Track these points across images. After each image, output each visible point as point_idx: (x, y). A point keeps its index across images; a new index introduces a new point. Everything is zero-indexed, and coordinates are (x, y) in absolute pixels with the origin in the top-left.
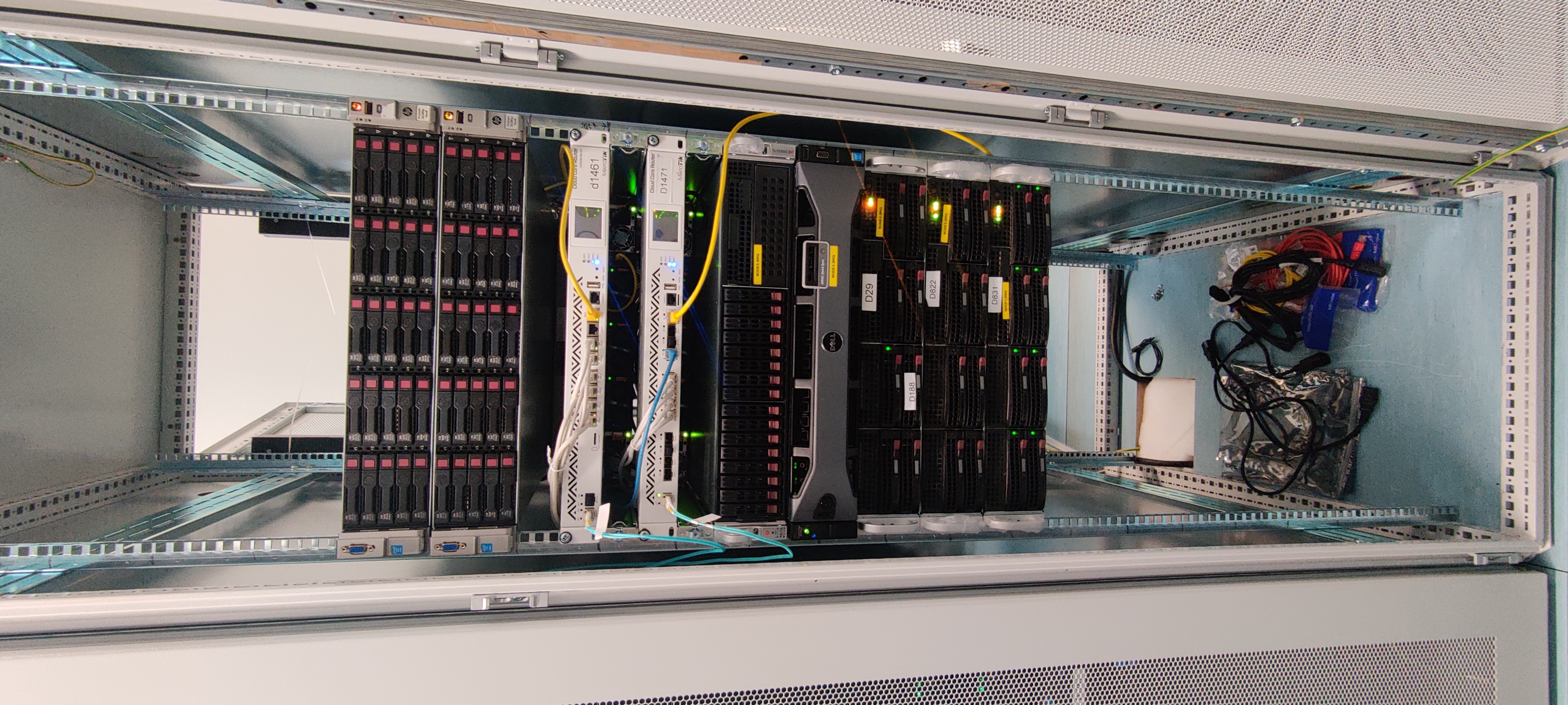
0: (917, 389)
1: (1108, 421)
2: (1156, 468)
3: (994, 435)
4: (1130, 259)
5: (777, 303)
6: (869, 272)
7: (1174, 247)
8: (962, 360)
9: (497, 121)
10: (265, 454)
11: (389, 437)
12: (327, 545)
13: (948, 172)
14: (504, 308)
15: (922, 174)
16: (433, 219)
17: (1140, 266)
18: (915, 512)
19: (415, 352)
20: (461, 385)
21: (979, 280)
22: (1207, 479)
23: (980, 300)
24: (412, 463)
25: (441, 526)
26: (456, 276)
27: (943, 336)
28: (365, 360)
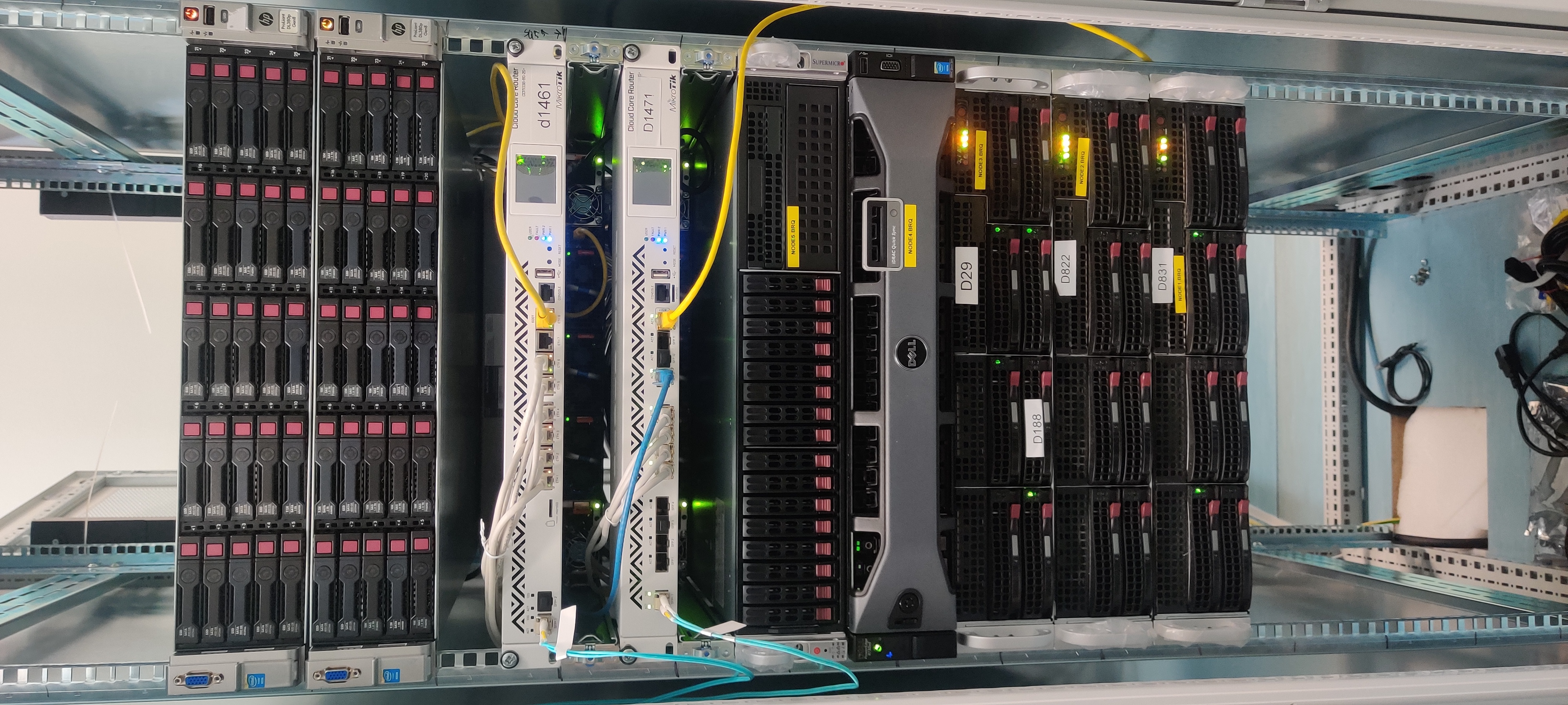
0: (1045, 425)
1: (1346, 478)
2: (1428, 550)
3: (1167, 494)
4: (1374, 220)
5: (823, 296)
6: (965, 245)
7: (1445, 199)
8: (1114, 379)
9: (399, 30)
10: (50, 547)
11: (243, 509)
12: (153, 676)
13: (1083, 88)
14: (413, 311)
15: (1044, 91)
16: (306, 179)
17: (1390, 230)
18: (1047, 615)
19: (282, 380)
20: (351, 428)
21: (1136, 253)
22: (1512, 567)
23: (1138, 282)
24: (279, 547)
25: (322, 644)
26: (340, 263)
27: (1083, 341)
28: (207, 393)
